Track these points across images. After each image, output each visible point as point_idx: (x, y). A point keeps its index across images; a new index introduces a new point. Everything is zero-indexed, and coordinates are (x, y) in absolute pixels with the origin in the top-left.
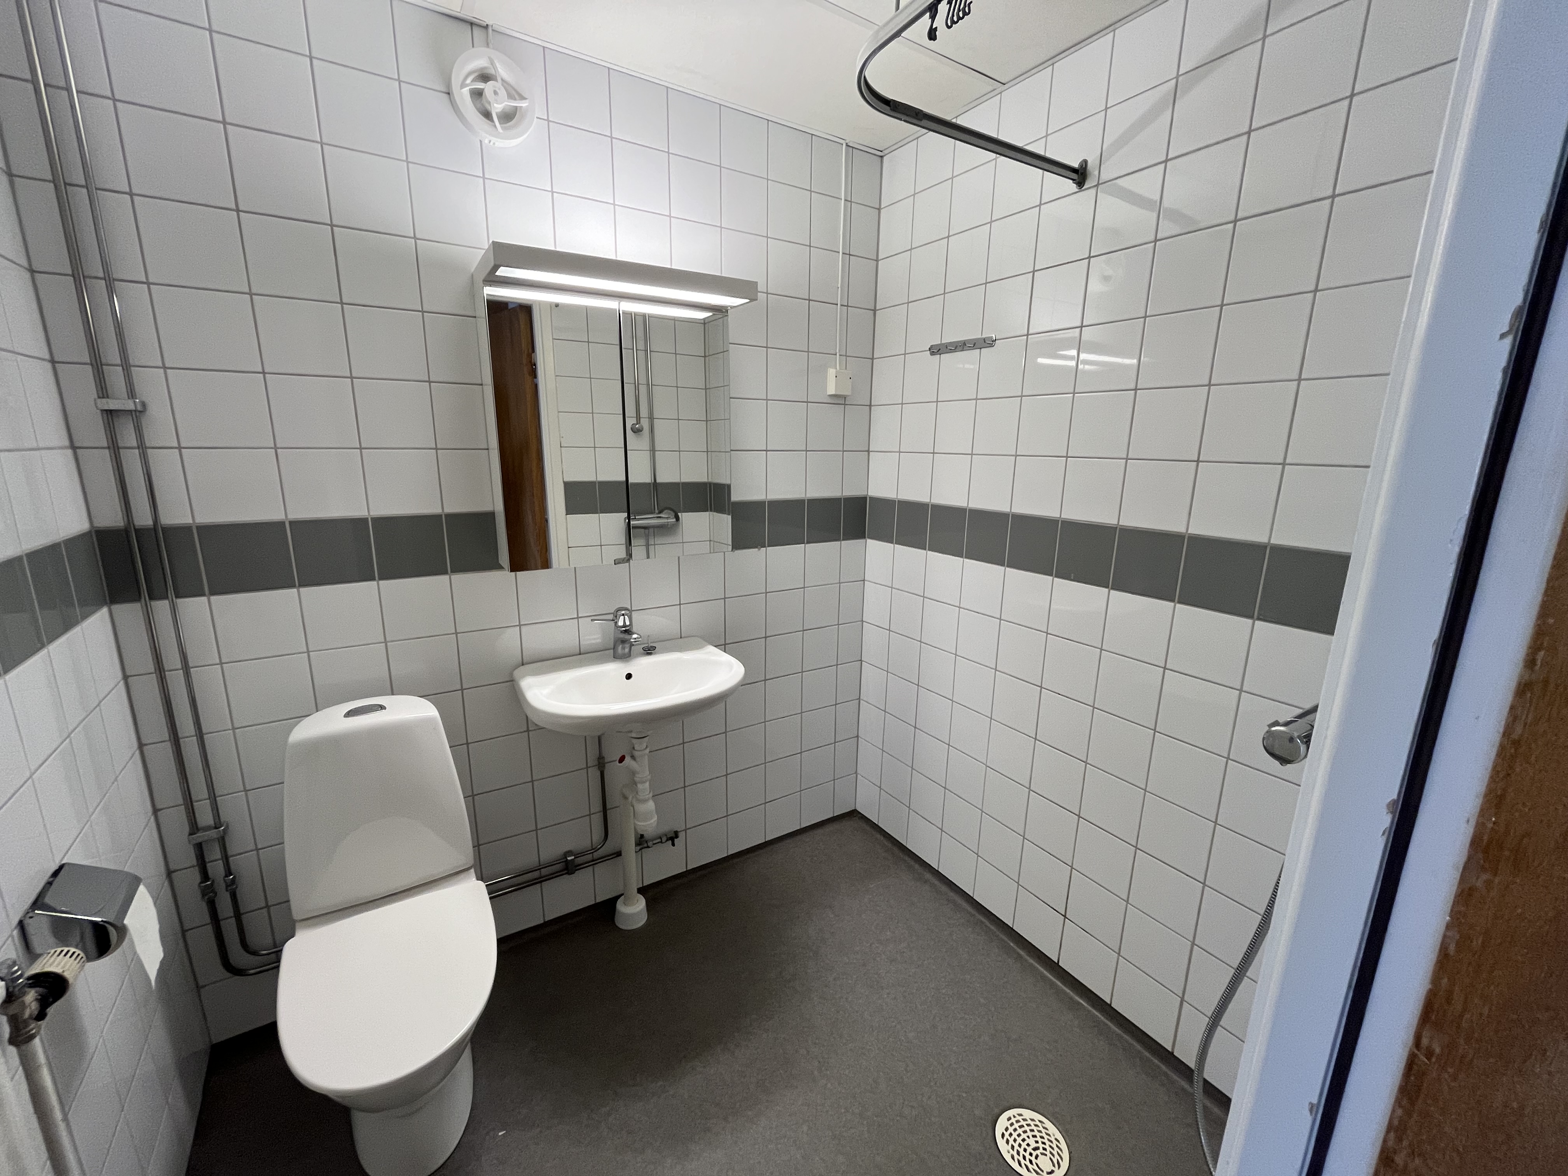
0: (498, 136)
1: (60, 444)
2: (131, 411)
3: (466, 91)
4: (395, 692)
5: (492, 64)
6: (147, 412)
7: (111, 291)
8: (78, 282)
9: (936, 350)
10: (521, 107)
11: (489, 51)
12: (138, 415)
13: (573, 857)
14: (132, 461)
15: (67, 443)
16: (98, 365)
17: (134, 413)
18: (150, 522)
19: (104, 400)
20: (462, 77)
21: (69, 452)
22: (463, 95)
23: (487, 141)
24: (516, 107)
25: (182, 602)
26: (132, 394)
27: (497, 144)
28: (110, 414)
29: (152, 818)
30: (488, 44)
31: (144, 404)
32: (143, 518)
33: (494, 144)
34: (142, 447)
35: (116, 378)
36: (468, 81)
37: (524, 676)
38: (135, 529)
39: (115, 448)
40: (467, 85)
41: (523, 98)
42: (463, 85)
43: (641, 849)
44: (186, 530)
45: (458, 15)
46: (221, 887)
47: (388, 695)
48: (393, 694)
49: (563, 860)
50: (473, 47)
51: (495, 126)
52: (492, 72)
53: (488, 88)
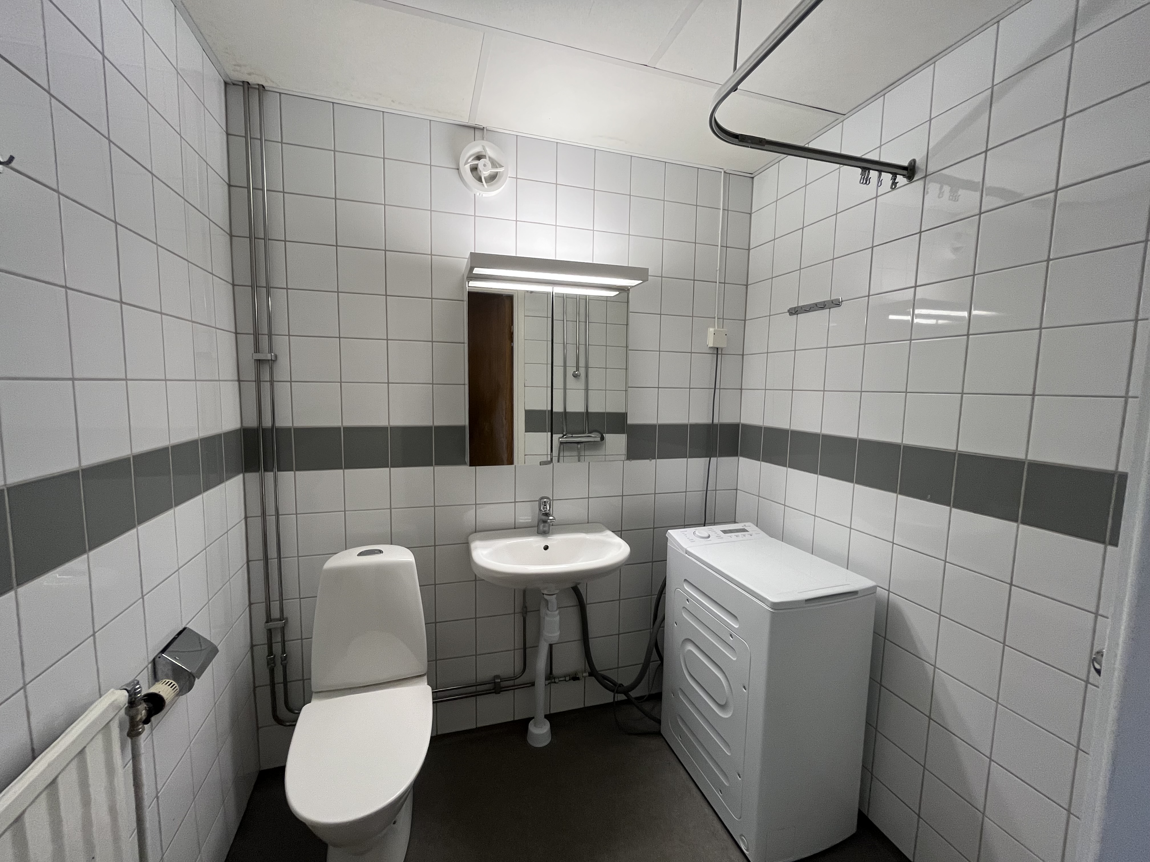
0: (486, 191)
1: (232, 379)
2: (269, 360)
3: (468, 167)
4: (393, 543)
5: (484, 149)
6: (278, 361)
7: (268, 294)
8: (253, 290)
9: (794, 312)
10: (500, 172)
11: (484, 143)
12: (273, 361)
13: (499, 680)
14: (266, 387)
15: (236, 378)
16: (256, 335)
17: (270, 361)
18: (270, 425)
19: (258, 354)
20: (465, 159)
21: (237, 383)
22: (466, 169)
23: (478, 194)
24: (497, 172)
25: (280, 474)
26: (271, 351)
27: (484, 195)
28: (259, 362)
29: (248, 609)
30: (483, 138)
31: (276, 356)
32: (267, 423)
33: (482, 195)
34: (272, 382)
35: (264, 341)
36: (469, 161)
37: (474, 540)
38: (262, 429)
39: (258, 381)
40: (469, 163)
41: (501, 166)
42: (466, 163)
43: (549, 683)
44: (288, 430)
45: (467, 124)
46: (278, 661)
47: (389, 544)
48: (391, 544)
49: (493, 682)
50: (474, 140)
51: (483, 185)
52: (484, 154)
53: (481, 163)
